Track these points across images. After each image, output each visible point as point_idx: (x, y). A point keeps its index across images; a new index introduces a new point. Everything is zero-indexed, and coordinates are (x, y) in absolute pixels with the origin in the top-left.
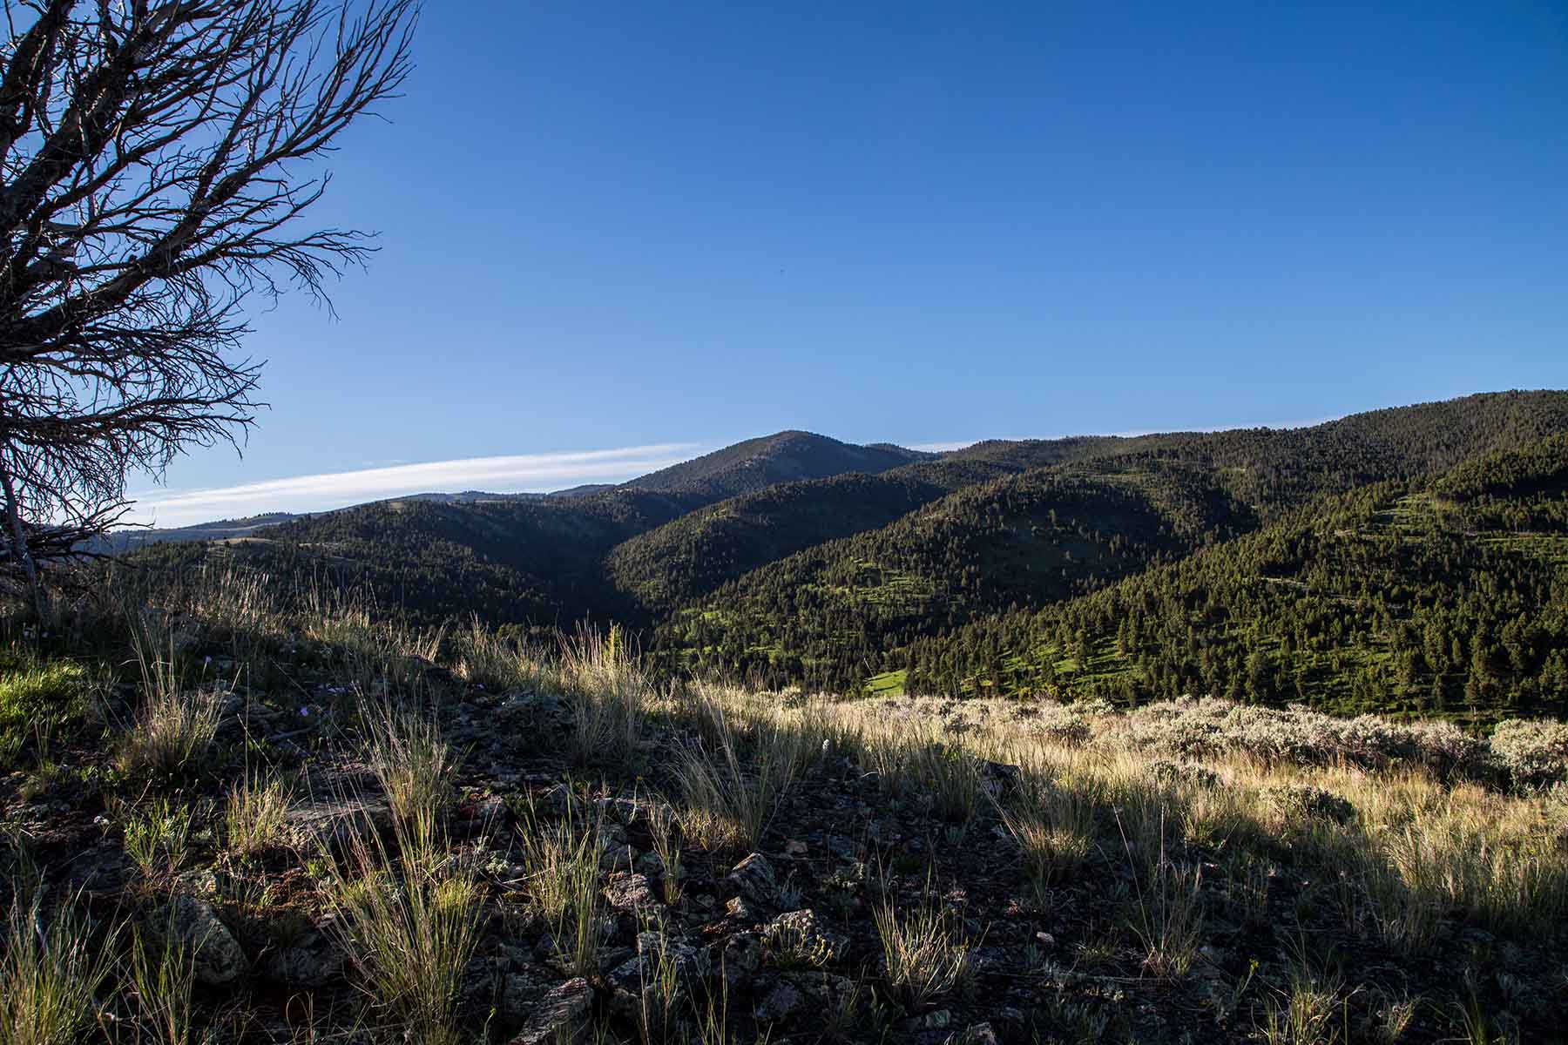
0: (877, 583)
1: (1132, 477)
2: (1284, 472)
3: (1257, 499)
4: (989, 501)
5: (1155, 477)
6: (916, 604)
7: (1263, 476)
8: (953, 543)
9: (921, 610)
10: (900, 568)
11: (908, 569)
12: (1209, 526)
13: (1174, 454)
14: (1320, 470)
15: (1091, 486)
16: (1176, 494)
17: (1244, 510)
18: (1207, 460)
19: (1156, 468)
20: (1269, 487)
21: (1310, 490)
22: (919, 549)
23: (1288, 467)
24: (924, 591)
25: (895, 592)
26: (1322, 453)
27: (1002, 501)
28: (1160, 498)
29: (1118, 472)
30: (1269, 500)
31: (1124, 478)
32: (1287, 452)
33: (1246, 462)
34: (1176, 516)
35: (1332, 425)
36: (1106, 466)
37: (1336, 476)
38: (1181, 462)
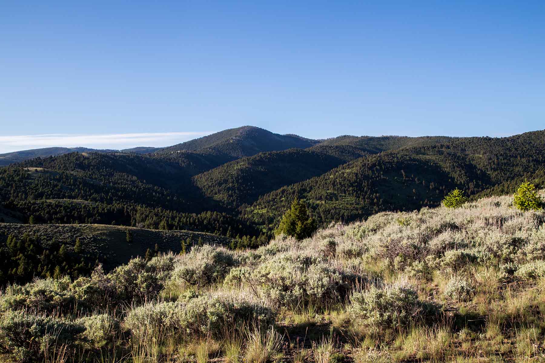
0: (337, 200)
1: (431, 157)
2: (500, 157)
3: (489, 169)
4: (374, 165)
5: (442, 157)
6: (357, 209)
7: (490, 159)
8: (365, 183)
9: (360, 212)
10: (345, 193)
11: (349, 194)
12: (471, 180)
13: (448, 147)
14: (516, 157)
15: (414, 160)
16: (453, 165)
17: (484, 174)
18: (463, 150)
19: (441, 153)
20: (494, 164)
21: (513, 166)
22: (352, 185)
23: (501, 155)
24: (358, 204)
25: (347, 204)
26: (516, 149)
27: (380, 164)
28: (446, 166)
29: (424, 154)
30: (495, 170)
31: (428, 157)
32: (500, 149)
33: (482, 152)
34: (455, 175)
35: (518, 137)
36: (417, 151)
37: (524, 160)
38: (451, 151)
